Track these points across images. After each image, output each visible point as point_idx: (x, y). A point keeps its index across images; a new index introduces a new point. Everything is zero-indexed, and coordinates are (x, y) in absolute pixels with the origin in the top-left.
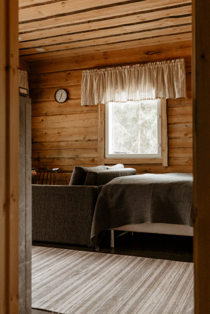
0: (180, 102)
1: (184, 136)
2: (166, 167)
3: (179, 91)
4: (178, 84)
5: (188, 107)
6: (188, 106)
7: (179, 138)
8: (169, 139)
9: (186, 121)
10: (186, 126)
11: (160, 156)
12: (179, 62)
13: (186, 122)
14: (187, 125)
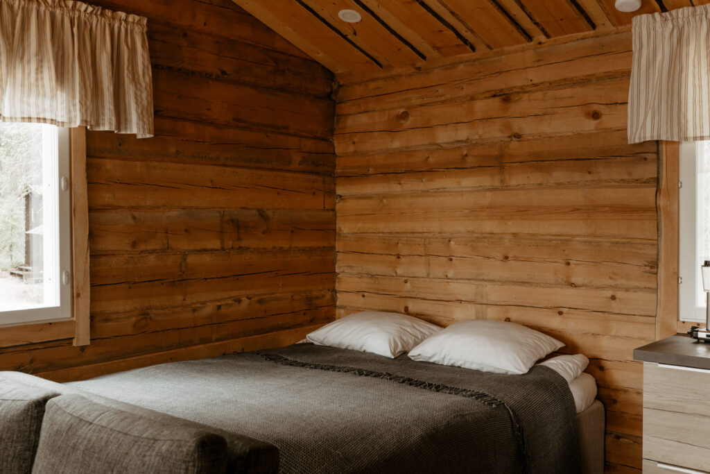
0: (120, 145)
1: (129, 249)
2: (83, 348)
3: (142, 112)
4: (139, 93)
5: (138, 163)
6: (138, 161)
7: (113, 254)
8: (94, 255)
9: (133, 204)
10: (134, 218)
11: (67, 315)
12: (137, 24)
13: (133, 207)
14: (136, 214)
